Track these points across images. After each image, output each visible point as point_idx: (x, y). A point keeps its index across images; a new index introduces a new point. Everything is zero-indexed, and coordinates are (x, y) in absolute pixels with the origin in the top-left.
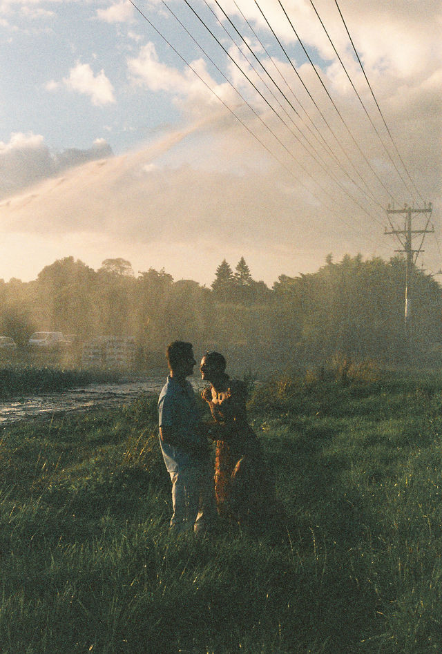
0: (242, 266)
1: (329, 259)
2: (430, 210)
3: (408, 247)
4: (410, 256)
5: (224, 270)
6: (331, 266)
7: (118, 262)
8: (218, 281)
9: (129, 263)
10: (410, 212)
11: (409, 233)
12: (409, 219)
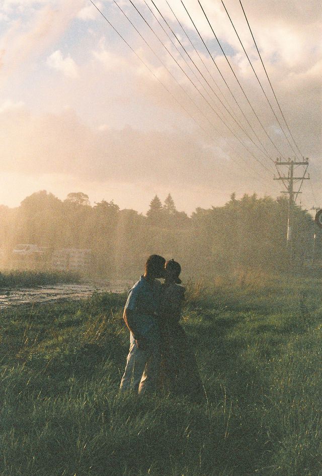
0: (169, 200)
1: (233, 196)
2: (307, 163)
3: (290, 189)
4: (292, 196)
5: (156, 203)
6: (234, 202)
7: (78, 195)
8: (151, 211)
9: (86, 196)
10: (292, 163)
11: (291, 179)
12: (292, 170)
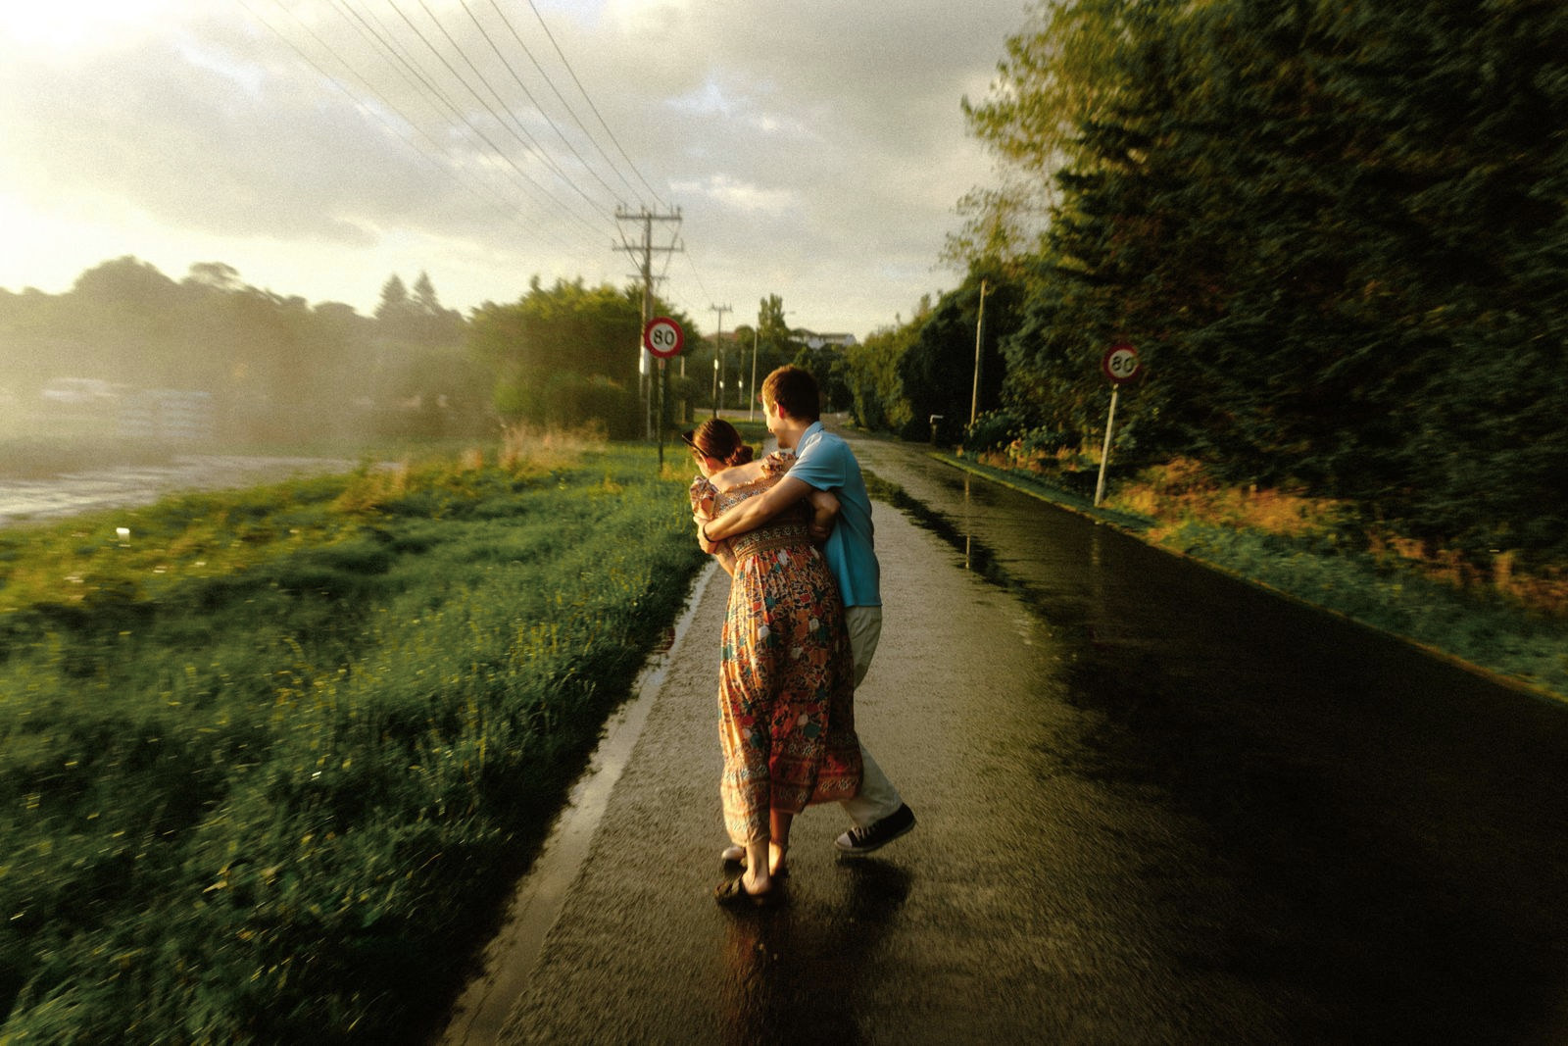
0: (424, 286)
1: (535, 283)
2: (678, 218)
3: (646, 270)
4: (649, 283)
5: (394, 290)
6: (538, 294)
7: (215, 269)
8: (386, 307)
10: (649, 218)
11: (648, 250)
12: (648, 230)
